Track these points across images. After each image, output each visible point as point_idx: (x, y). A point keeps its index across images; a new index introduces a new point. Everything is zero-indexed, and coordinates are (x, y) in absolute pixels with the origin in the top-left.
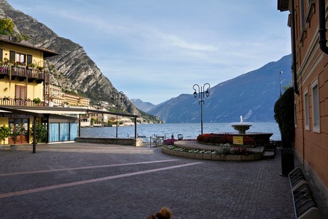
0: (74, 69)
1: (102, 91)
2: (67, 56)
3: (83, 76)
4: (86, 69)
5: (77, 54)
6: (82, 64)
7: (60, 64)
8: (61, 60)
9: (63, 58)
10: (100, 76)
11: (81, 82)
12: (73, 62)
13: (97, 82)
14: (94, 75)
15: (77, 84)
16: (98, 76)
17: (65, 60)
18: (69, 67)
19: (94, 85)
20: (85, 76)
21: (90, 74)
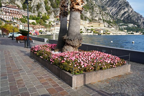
0: (118, 9)
1: (131, 18)
2: (116, 4)
3: (122, 12)
4: (124, 9)
5: (121, 2)
6: (122, 7)
7: (112, 8)
8: (113, 6)
9: (114, 5)
10: (132, 11)
11: (121, 15)
12: (118, 6)
13: (129, 15)
14: (128, 11)
15: (119, 16)
16: (130, 11)
17: (115, 6)
18: (116, 8)
19: (127, 16)
20: (123, 12)
21: (125, 11)
